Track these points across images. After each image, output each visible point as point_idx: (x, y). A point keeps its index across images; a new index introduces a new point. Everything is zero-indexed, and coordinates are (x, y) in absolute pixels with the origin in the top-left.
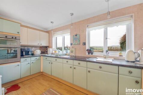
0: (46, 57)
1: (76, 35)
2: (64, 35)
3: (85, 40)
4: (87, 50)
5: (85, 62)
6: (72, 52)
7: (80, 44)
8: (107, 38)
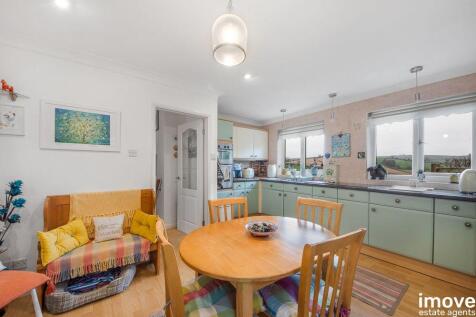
0: (270, 183)
1: (340, 136)
2: (304, 135)
3: (365, 146)
4: (370, 169)
5: (366, 193)
6: (330, 173)
7: (350, 156)
8: (420, 143)
